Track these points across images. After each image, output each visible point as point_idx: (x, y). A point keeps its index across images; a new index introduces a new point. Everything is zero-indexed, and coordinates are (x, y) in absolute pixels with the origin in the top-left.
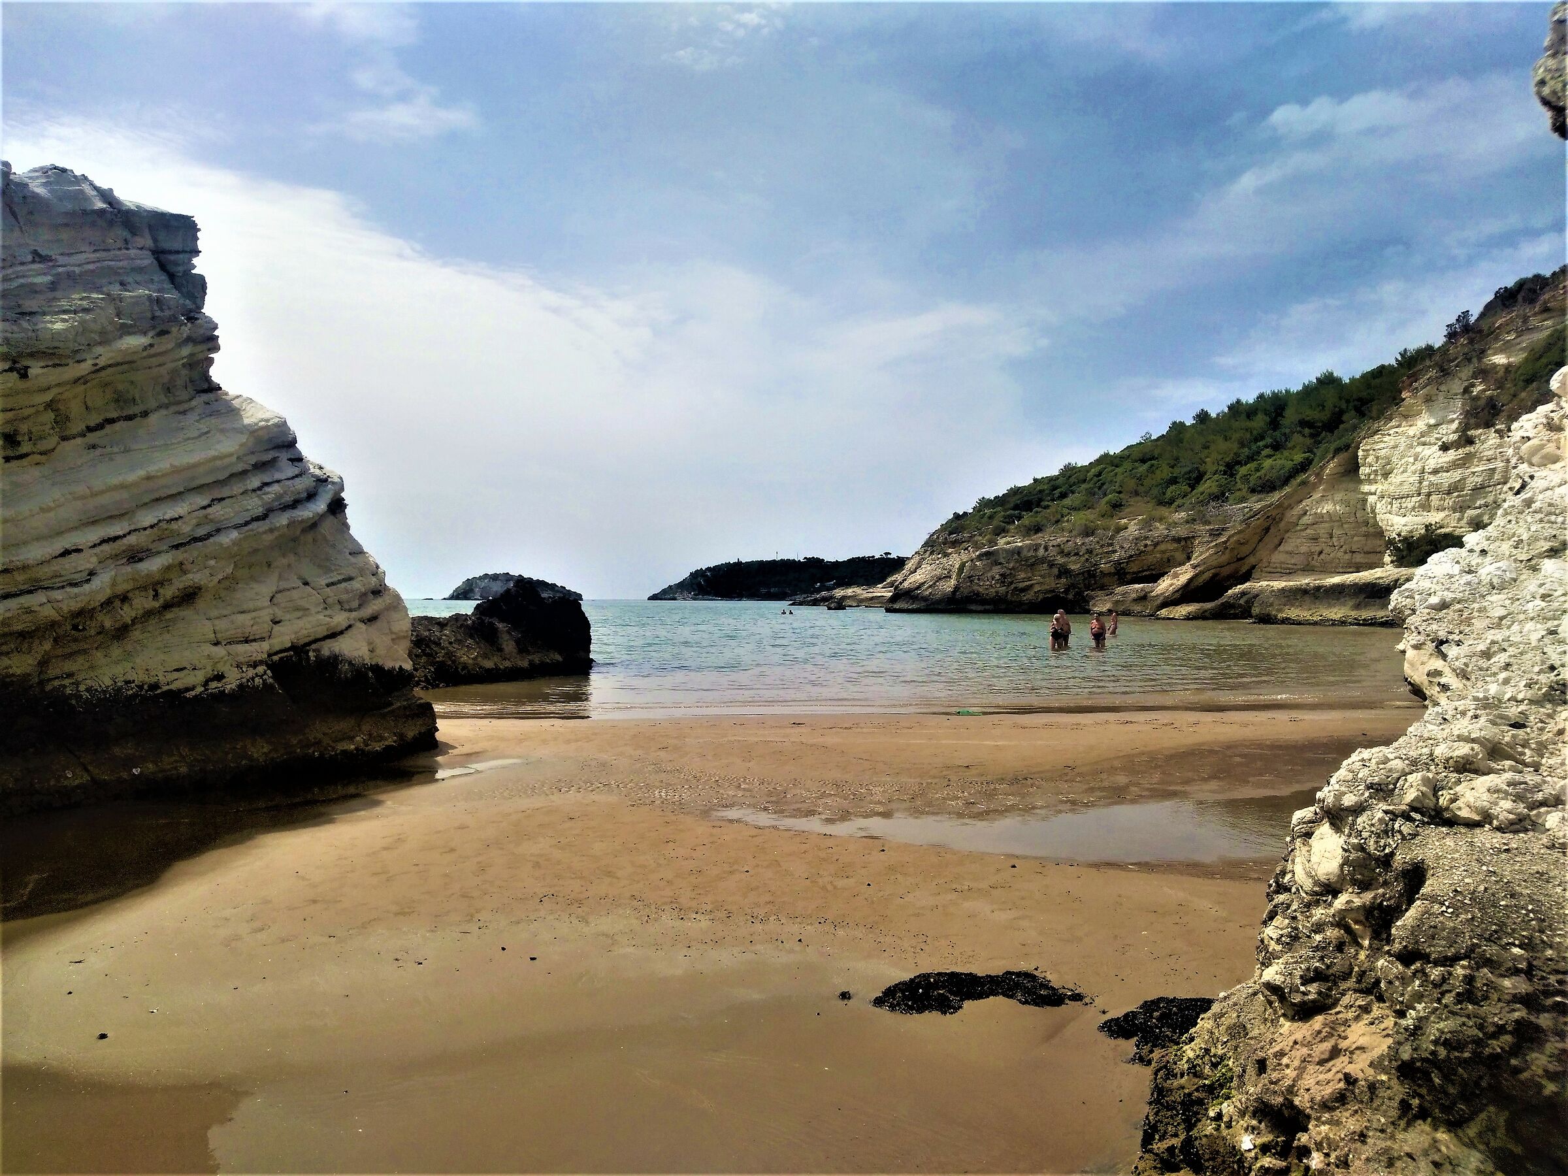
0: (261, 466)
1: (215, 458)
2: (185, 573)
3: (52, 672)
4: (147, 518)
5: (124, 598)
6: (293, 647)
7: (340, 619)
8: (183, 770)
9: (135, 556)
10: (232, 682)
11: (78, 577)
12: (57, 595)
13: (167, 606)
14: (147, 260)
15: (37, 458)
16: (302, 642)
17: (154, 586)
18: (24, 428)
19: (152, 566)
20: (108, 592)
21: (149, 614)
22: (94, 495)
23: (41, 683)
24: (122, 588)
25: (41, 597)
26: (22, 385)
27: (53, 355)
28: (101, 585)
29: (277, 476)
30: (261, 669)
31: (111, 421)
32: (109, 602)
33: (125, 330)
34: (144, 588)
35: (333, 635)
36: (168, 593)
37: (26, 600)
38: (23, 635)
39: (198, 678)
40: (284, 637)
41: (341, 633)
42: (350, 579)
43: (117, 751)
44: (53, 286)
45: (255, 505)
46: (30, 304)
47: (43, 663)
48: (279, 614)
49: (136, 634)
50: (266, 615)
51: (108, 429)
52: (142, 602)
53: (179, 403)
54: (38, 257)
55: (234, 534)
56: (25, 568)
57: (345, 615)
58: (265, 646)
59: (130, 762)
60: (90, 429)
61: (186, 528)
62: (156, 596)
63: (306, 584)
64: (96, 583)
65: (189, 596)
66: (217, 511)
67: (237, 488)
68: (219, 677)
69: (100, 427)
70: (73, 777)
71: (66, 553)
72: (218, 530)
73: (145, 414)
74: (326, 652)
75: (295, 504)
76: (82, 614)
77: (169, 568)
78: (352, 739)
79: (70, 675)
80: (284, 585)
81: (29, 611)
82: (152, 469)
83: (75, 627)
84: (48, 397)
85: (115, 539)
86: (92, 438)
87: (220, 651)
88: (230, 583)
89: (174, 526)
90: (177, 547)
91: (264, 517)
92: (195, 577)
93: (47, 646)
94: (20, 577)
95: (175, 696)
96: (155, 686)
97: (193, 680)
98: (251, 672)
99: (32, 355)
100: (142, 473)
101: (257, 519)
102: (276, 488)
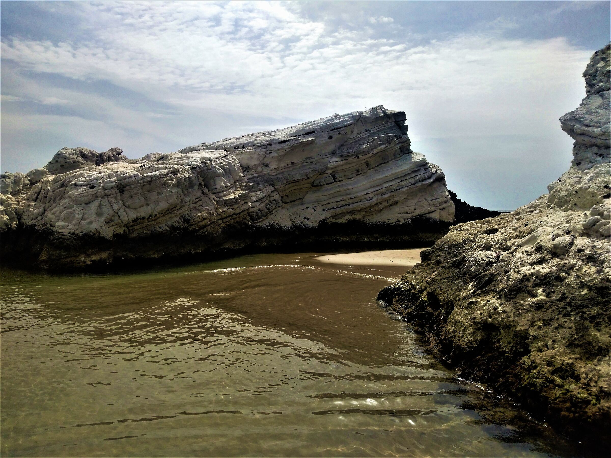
0: (416, 171)
1: (402, 171)
2: (394, 197)
3: (365, 219)
4: (385, 185)
5: (381, 203)
6: (419, 215)
7: (433, 208)
8: (388, 240)
9: (382, 194)
10: (401, 223)
11: (369, 199)
12: (365, 202)
13: (391, 205)
14: (393, 124)
15: (363, 174)
16: (421, 214)
17: (387, 200)
18: (360, 168)
19: (386, 196)
20: (376, 202)
21: (386, 207)
22: (374, 181)
23: (363, 221)
24: (379, 201)
25: (361, 203)
26: (358, 160)
27: (364, 153)
28: (374, 200)
29: (420, 173)
30: (409, 220)
31: (381, 164)
32: (376, 204)
33: (381, 144)
34: (384, 201)
35: (430, 213)
36: (390, 202)
37: (358, 204)
38: (359, 211)
39: (394, 221)
40: (417, 213)
41: (432, 212)
42: (438, 199)
43: (375, 235)
44: (369, 136)
45: (412, 181)
46: (361, 142)
47: (364, 217)
48: (416, 207)
49: (383, 211)
50: (413, 208)
51: (380, 166)
52: (384, 204)
53: (397, 158)
54: (366, 130)
55: (406, 188)
56: (358, 197)
57: (434, 208)
58: (411, 215)
59: (377, 238)
60: (376, 167)
61: (394, 187)
62: (388, 203)
63: (426, 200)
64: (373, 200)
65: (396, 203)
66: (402, 183)
67: (408, 177)
68: (399, 221)
69: (378, 166)
70: (366, 240)
71: (367, 194)
72: (403, 188)
73: (388, 162)
74: (428, 217)
75: (424, 180)
76: (371, 207)
77: (390, 196)
78: (431, 238)
79: (369, 219)
80: (420, 200)
81: (359, 206)
82: (387, 174)
83: (370, 209)
84: (365, 161)
85: (377, 190)
86: (376, 168)
87: (400, 215)
88: (406, 200)
89: (391, 187)
90: (392, 192)
91: (415, 184)
92: (396, 199)
93: (364, 213)
94: (358, 199)
95: (388, 225)
96: (385, 222)
97: (393, 222)
98: (407, 220)
99: (360, 154)
100: (384, 175)
101: (413, 184)
102: (419, 176)
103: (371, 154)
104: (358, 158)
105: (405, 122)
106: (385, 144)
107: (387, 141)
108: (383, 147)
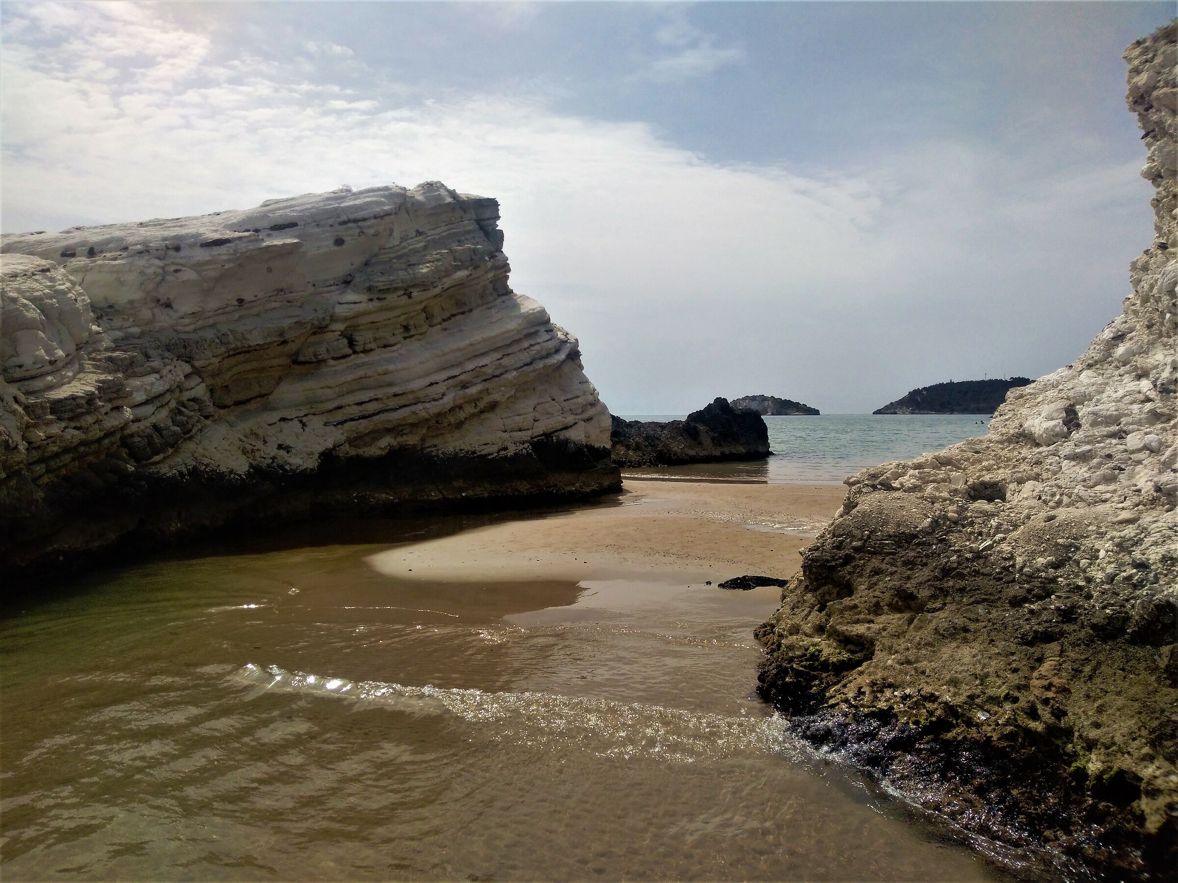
0: (529, 336)
1: (505, 333)
2: (489, 394)
3: (427, 444)
4: (470, 366)
5: (460, 407)
6: (544, 434)
7: (570, 419)
8: (486, 495)
9: (464, 386)
10: (511, 452)
11: (436, 397)
12: (427, 405)
13: (482, 412)
14: (472, 226)
15: (418, 337)
16: (549, 431)
17: (475, 400)
18: (411, 322)
19: (473, 390)
20: (451, 404)
21: (473, 416)
22: (444, 354)
23: (423, 449)
24: (458, 402)
25: (420, 406)
26: (411, 301)
27: (424, 285)
28: (448, 401)
29: (539, 340)
30: (526, 445)
31: (454, 315)
32: (450, 410)
33: (458, 268)
34: (469, 402)
35: (566, 428)
36: (482, 405)
37: (413, 408)
38: (413, 425)
39: (495, 448)
40: (540, 428)
41: (571, 427)
42: (578, 397)
43: (455, 484)
44: (425, 248)
45: (525, 357)
46: (413, 260)
47: (423, 440)
48: (538, 416)
49: (466, 426)
50: (530, 417)
51: (453, 319)
52: (470, 409)
53: (488, 303)
54: (419, 233)
55: (514, 373)
56: (413, 392)
57: (573, 417)
58: (529, 433)
59: (461, 490)
60: (444, 320)
61: (489, 371)
62: (476, 406)
63: (553, 400)
64: (446, 399)
65: (493, 406)
66: (506, 361)
67: (515, 348)
68: (505, 449)
69: (449, 318)
70: (435, 495)
71: (431, 384)
72: (506, 372)
73: (471, 311)
74: (562, 437)
75: (548, 355)
76: (439, 416)
77: (481, 392)
78: (574, 485)
79: (435, 446)
80: (541, 400)
81: (414, 413)
82: (473, 340)
83: (437, 422)
84: (422, 306)
85: (455, 376)
86: (445, 324)
87: (506, 435)
88: (513, 399)
89: (484, 369)
90: (485, 380)
91: (531, 363)
92: (496, 397)
93: (424, 431)
94: (411, 397)
95: (484, 457)
96: (474, 453)
97: (492, 450)
98: (521, 447)
99: (414, 286)
100: (467, 342)
101: (527, 365)
102: (537, 347)
103: (438, 290)
104: (410, 297)
105: (498, 222)
106: (467, 268)
107: (472, 260)
108: (462, 274)
